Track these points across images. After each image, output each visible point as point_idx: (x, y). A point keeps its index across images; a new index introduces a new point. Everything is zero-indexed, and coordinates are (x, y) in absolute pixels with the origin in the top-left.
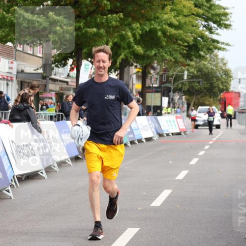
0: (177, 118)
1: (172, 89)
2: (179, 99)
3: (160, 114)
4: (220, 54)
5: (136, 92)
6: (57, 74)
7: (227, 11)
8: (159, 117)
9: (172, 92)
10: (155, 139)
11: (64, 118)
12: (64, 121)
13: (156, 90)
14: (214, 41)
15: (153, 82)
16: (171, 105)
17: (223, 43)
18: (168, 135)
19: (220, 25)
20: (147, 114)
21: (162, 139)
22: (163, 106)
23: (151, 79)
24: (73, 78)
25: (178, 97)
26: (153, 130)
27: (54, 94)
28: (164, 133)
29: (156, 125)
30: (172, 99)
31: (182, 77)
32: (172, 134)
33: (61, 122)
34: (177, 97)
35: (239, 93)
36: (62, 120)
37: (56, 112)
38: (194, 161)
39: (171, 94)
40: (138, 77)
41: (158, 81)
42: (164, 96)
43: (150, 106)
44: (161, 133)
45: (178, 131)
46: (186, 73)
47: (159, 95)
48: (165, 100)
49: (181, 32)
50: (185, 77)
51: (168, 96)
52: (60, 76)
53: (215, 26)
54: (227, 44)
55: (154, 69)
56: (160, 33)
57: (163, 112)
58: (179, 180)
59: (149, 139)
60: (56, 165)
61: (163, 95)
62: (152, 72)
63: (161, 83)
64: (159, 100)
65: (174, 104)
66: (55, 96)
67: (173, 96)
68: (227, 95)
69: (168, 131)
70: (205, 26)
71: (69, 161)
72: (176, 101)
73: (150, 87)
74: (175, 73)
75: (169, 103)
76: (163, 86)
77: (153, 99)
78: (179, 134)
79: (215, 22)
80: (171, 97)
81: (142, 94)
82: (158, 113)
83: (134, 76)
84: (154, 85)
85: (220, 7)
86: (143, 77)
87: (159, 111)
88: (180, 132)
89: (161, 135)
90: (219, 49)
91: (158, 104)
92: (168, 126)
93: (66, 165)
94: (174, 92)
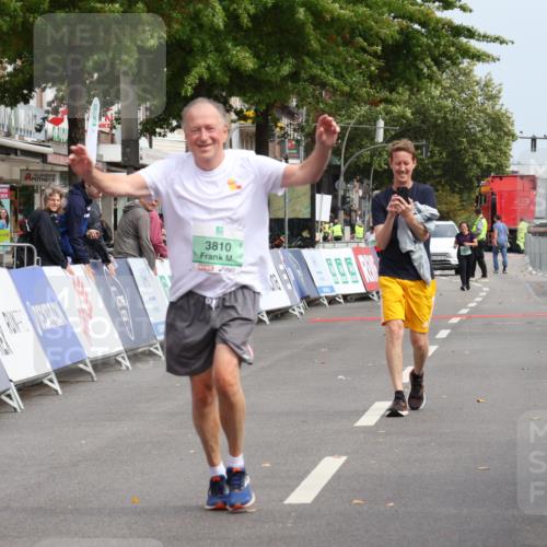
0: (357, 252)
1: (343, 169)
2: (362, 198)
3: (311, 243)
6: (13, 132)
8: (306, 252)
9: (342, 178)
10: (296, 313)
11: (36, 258)
12: (35, 265)
15: (287, 151)
16: (341, 214)
18: (332, 300)
22: (317, 219)
23: (282, 143)
24: (59, 142)
25: (361, 193)
26: (289, 286)
27: (6, 190)
28: (322, 295)
29: (299, 272)
30: (344, 198)
31: (371, 135)
32: (345, 297)
33: (27, 269)
34: (356, 194)
35: (532, 179)
36: (30, 263)
37: (12, 240)
39: (341, 184)
41: (302, 147)
42: (319, 192)
43: (282, 220)
44: (313, 295)
45: (360, 289)
48: (324, 203)
50: (380, 137)
51: (332, 191)
52: (21, 138)
55: (291, 115)
57: (319, 236)
59: (278, 315)
60: (14, 392)
61: (318, 189)
62: (284, 122)
64: (307, 201)
65: (349, 212)
66: (10, 197)
67: (346, 191)
69: (332, 289)
71: (51, 381)
72: (356, 205)
75: (334, 210)
78: (363, 297)
80: (341, 193)
82: (304, 239)
87: (305, 234)
88: (368, 293)
89: (312, 302)
91: (304, 214)
92: (334, 275)
93: (43, 391)
94: (348, 180)
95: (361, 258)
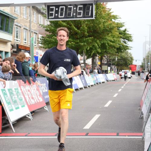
0: (113, 74)
2: (114, 68)
3: (107, 73)
4: (129, 51)
5: (98, 65)
7: (131, 35)
8: (107, 74)
10: (105, 82)
13: (106, 64)
14: (126, 46)
16: (111, 70)
17: (130, 47)
18: (110, 81)
19: (129, 40)
20: (103, 73)
21: (108, 82)
23: (104, 61)
26: (105, 79)
29: (106, 77)
31: (115, 59)
32: (112, 80)
34: (113, 67)
35: (136, 65)
38: (120, 90)
39: (111, 66)
40: (99, 60)
41: (106, 61)
43: (104, 70)
44: (107, 80)
45: (114, 79)
46: (116, 58)
47: (107, 66)
48: (109, 68)
49: (114, 44)
50: (116, 60)
51: (110, 66)
53: (127, 41)
54: (131, 47)
55: (105, 57)
56: (107, 44)
58: (114, 97)
59: (103, 82)
61: (108, 66)
62: (104, 58)
63: (108, 62)
68: (132, 66)
69: (110, 79)
70: (123, 41)
72: (113, 68)
73: (103, 63)
74: (112, 58)
75: (110, 69)
76: (108, 63)
77: (104, 68)
78: (114, 80)
79: (127, 40)
81: (101, 66)
83: (98, 60)
84: (105, 63)
85: (128, 34)
86: (101, 60)
87: (107, 72)
89: (107, 81)
90: (129, 49)
91: (106, 69)
92: (110, 77)
94: (112, 65)
95: (114, 75)
